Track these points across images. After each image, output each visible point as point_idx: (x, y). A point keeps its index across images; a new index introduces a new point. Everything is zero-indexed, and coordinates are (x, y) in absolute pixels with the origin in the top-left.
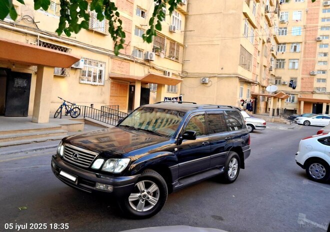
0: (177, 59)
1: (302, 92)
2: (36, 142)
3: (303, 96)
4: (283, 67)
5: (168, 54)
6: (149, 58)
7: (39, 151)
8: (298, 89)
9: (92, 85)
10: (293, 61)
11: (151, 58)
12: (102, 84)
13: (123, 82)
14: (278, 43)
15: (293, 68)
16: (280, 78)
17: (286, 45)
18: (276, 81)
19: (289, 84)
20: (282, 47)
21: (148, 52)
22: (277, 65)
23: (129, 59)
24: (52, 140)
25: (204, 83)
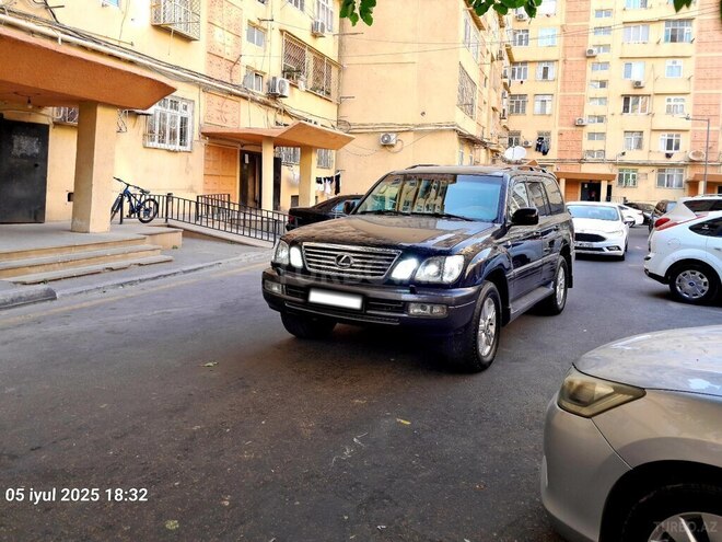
0: (328, 94)
1: (562, 161)
2: (112, 269)
3: (563, 169)
4: (524, 111)
5: (310, 85)
6: (278, 91)
7: (128, 287)
8: (552, 155)
9: (169, 151)
10: (541, 98)
11: (281, 91)
12: (188, 148)
13: (229, 143)
14: (513, 63)
15: (543, 113)
16: (518, 134)
17: (528, 66)
18: (511, 141)
19: (535, 146)
20: (519, 69)
21: (274, 78)
22: (512, 107)
23: (239, 92)
24: (140, 265)
25: (386, 145)
